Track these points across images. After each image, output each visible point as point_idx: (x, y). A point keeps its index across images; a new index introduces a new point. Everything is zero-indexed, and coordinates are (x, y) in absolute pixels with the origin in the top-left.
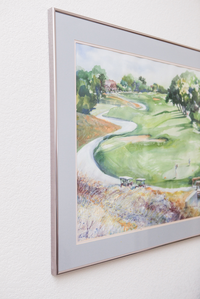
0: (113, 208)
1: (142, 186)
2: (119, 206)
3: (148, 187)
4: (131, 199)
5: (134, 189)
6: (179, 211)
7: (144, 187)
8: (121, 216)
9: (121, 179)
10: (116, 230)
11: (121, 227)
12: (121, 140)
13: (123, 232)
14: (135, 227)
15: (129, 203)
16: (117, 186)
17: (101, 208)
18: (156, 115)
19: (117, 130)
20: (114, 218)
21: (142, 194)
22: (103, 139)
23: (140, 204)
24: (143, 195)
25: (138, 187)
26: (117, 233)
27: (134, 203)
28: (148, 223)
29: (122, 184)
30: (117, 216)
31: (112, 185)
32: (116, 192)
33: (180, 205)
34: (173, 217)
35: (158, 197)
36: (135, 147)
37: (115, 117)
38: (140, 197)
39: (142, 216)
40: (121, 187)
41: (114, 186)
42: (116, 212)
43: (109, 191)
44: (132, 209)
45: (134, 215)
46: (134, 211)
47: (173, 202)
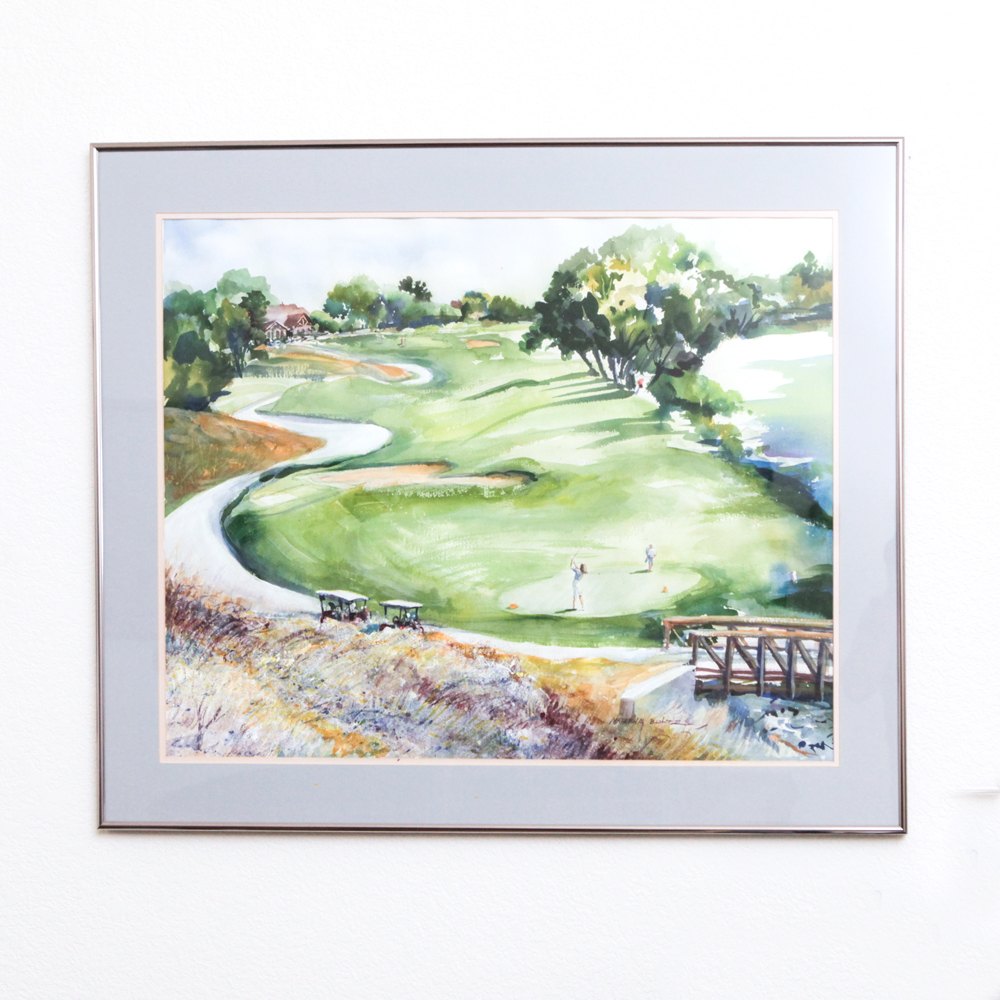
0: (290, 682)
1: (408, 624)
2: (311, 677)
3: (434, 629)
4: (365, 663)
5: (374, 633)
6: (584, 726)
7: (414, 628)
8: (321, 709)
9: (322, 598)
10: (302, 747)
11: (320, 741)
12: (325, 479)
13: (326, 756)
14: (378, 751)
15: (358, 674)
16: (309, 618)
17: (246, 674)
18: (475, 398)
19: (309, 450)
20: (294, 711)
21: (408, 651)
22: (257, 479)
23: (403, 682)
24: (413, 656)
25: (393, 627)
26: (306, 756)
27: (378, 676)
28: (435, 746)
29: (325, 614)
30: (305, 706)
31: (287, 614)
32: (303, 635)
33: (589, 706)
34: (551, 743)
35: (487, 667)
36: (376, 500)
37: (302, 413)
38: (401, 661)
39: (406, 721)
40: (322, 622)
41: (295, 616)
42: (300, 693)
43: (279, 628)
44: (368, 692)
45: (377, 714)
46: (378, 701)
47: (557, 692)
